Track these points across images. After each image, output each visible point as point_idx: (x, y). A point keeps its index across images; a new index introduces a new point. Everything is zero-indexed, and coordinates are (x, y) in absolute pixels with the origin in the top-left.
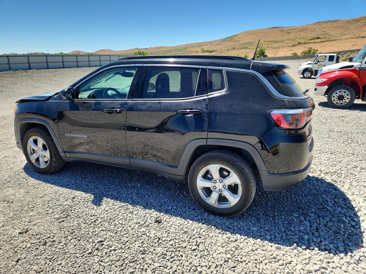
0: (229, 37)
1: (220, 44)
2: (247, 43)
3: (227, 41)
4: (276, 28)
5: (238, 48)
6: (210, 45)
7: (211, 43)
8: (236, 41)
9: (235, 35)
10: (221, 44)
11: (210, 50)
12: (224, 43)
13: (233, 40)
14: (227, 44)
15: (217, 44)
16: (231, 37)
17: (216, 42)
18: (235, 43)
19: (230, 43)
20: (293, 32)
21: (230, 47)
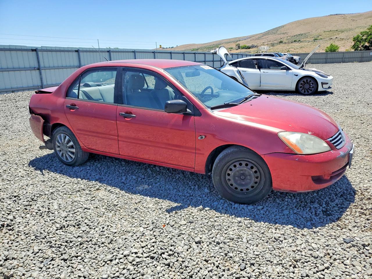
0: (273, 29)
1: (262, 38)
2: (299, 35)
3: (271, 34)
4: (334, 15)
5: (287, 41)
6: (249, 40)
7: (250, 37)
8: (284, 34)
9: (281, 26)
10: (264, 37)
11: (248, 45)
12: (267, 36)
13: (278, 32)
14: (271, 37)
15: (258, 39)
16: (276, 28)
17: (257, 36)
18: (282, 36)
19: (275, 36)
20: (359, 19)
21: (276, 41)
